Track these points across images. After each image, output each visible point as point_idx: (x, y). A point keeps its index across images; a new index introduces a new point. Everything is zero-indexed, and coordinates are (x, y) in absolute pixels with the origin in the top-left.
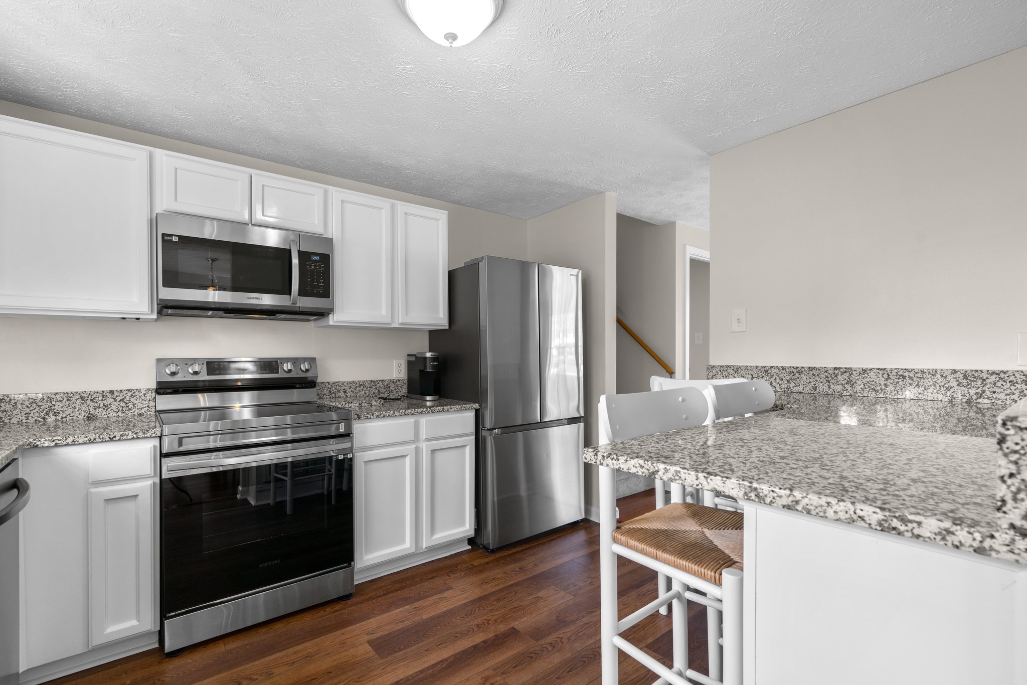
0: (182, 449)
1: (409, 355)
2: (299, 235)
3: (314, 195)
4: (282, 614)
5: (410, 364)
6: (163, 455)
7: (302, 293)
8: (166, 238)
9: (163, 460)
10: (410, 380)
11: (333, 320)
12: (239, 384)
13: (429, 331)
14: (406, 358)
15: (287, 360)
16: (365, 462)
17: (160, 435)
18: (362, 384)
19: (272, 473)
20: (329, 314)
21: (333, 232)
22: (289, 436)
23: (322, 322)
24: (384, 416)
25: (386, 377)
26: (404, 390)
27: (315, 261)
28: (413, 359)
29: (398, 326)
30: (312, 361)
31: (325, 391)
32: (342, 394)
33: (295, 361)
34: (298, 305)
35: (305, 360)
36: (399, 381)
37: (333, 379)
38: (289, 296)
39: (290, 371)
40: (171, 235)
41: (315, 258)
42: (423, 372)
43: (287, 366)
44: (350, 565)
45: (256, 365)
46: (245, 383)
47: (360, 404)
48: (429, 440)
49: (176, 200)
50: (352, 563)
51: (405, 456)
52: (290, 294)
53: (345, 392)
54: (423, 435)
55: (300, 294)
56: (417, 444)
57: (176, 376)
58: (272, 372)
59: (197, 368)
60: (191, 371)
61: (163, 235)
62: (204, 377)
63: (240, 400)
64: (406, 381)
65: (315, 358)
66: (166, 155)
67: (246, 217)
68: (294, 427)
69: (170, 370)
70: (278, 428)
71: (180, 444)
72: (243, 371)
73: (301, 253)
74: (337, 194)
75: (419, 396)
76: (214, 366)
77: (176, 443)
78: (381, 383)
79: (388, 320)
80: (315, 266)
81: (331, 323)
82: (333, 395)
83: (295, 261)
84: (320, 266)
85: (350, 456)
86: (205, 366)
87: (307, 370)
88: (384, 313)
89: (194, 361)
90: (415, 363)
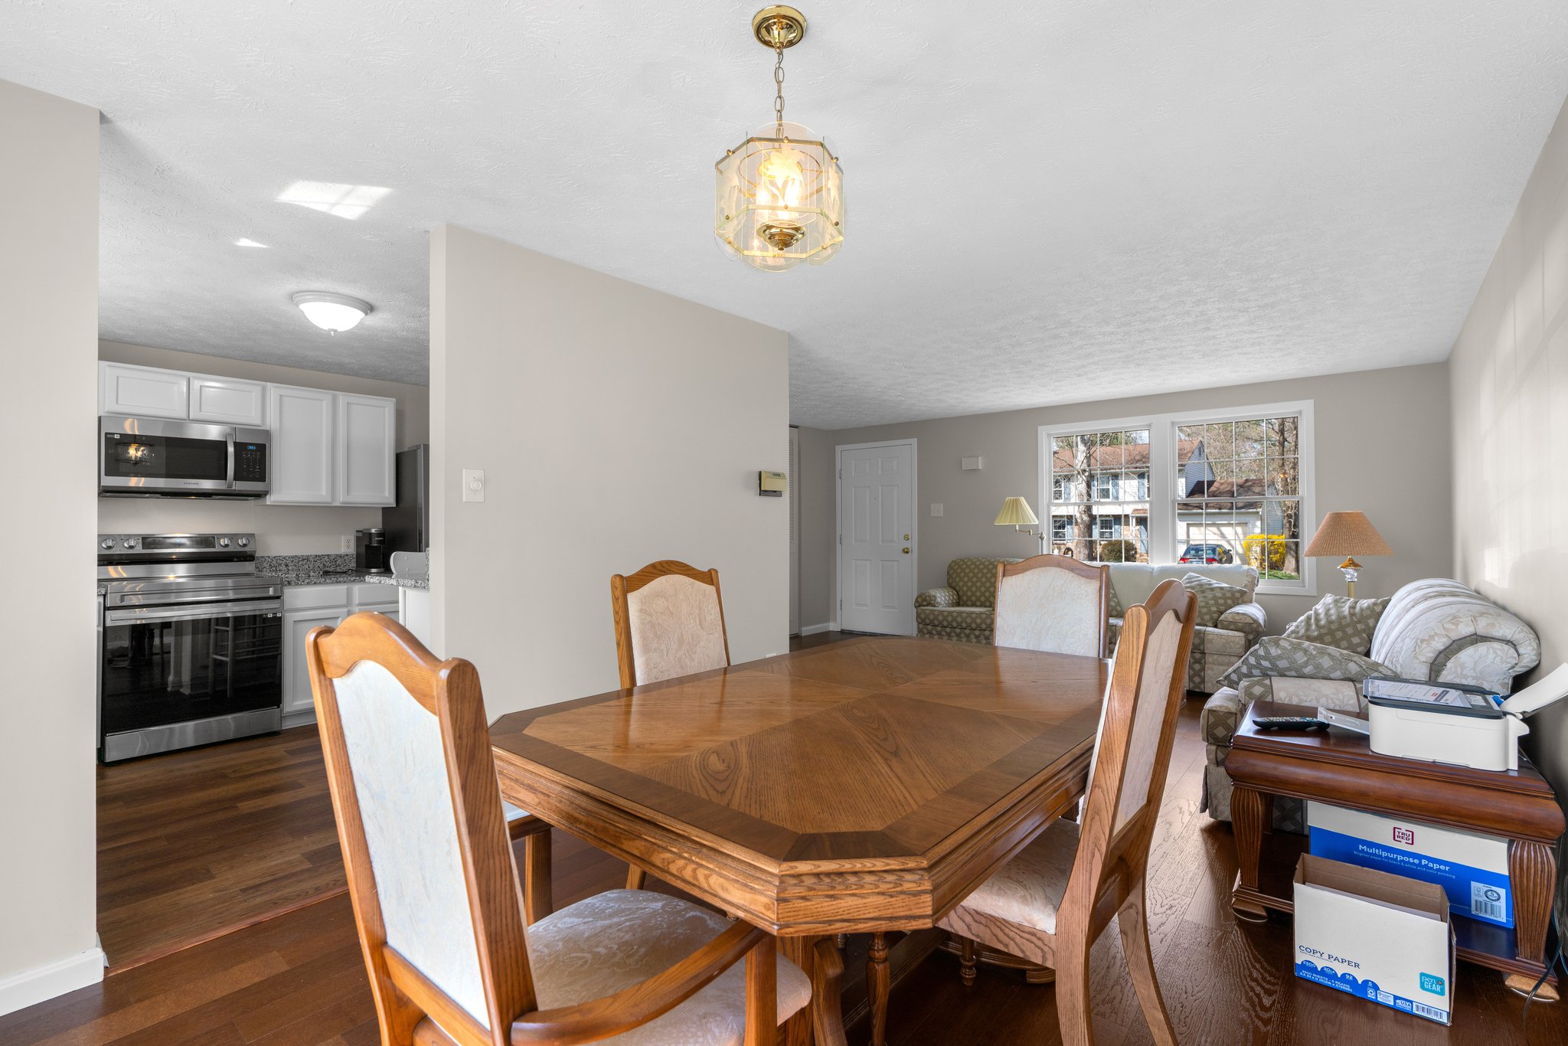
0: (123, 604)
1: (357, 531)
2: (235, 429)
3: (252, 392)
4: (215, 740)
5: (358, 539)
6: (106, 609)
7: (237, 478)
8: (108, 436)
9: (107, 612)
10: (358, 555)
11: (270, 500)
12: (174, 557)
13: (383, 508)
14: (355, 533)
15: (224, 536)
16: (295, 621)
17: (104, 593)
18: (307, 559)
19: (212, 625)
20: (266, 495)
21: (272, 423)
22: (231, 595)
23: (259, 501)
24: (315, 583)
25: (333, 552)
26: (353, 565)
27: (250, 450)
28: (360, 535)
29: (339, 505)
30: (251, 536)
31: (265, 565)
32: (283, 568)
33: (233, 537)
34: (233, 488)
35: (242, 536)
36: (347, 555)
37: (273, 554)
38: (224, 481)
39: (227, 546)
40: (114, 434)
41: (251, 448)
42: (368, 547)
43: (223, 542)
44: (279, 707)
45: (192, 541)
46: (179, 556)
47: (297, 575)
48: (360, 604)
49: (117, 403)
50: (281, 705)
51: (338, 618)
52: (226, 479)
53: (287, 565)
54: (356, 600)
55: (236, 479)
56: (349, 608)
57: (112, 550)
58: (208, 546)
59: (132, 543)
60: (126, 545)
61: (106, 434)
62: (139, 550)
63: (173, 571)
64: (355, 556)
65: (254, 534)
66: (108, 366)
67: (184, 415)
68: (235, 589)
69: (106, 544)
70: (216, 590)
71: (122, 600)
72: (180, 545)
73: (236, 445)
74: (273, 390)
75: (365, 570)
76: (148, 541)
77: (118, 598)
78: (326, 558)
79: (329, 499)
80: (251, 455)
81: (268, 503)
82: (274, 569)
83: (231, 449)
84: (256, 455)
85: (279, 615)
86: (140, 541)
87: (245, 545)
88: (324, 493)
89: (129, 537)
90: (363, 537)
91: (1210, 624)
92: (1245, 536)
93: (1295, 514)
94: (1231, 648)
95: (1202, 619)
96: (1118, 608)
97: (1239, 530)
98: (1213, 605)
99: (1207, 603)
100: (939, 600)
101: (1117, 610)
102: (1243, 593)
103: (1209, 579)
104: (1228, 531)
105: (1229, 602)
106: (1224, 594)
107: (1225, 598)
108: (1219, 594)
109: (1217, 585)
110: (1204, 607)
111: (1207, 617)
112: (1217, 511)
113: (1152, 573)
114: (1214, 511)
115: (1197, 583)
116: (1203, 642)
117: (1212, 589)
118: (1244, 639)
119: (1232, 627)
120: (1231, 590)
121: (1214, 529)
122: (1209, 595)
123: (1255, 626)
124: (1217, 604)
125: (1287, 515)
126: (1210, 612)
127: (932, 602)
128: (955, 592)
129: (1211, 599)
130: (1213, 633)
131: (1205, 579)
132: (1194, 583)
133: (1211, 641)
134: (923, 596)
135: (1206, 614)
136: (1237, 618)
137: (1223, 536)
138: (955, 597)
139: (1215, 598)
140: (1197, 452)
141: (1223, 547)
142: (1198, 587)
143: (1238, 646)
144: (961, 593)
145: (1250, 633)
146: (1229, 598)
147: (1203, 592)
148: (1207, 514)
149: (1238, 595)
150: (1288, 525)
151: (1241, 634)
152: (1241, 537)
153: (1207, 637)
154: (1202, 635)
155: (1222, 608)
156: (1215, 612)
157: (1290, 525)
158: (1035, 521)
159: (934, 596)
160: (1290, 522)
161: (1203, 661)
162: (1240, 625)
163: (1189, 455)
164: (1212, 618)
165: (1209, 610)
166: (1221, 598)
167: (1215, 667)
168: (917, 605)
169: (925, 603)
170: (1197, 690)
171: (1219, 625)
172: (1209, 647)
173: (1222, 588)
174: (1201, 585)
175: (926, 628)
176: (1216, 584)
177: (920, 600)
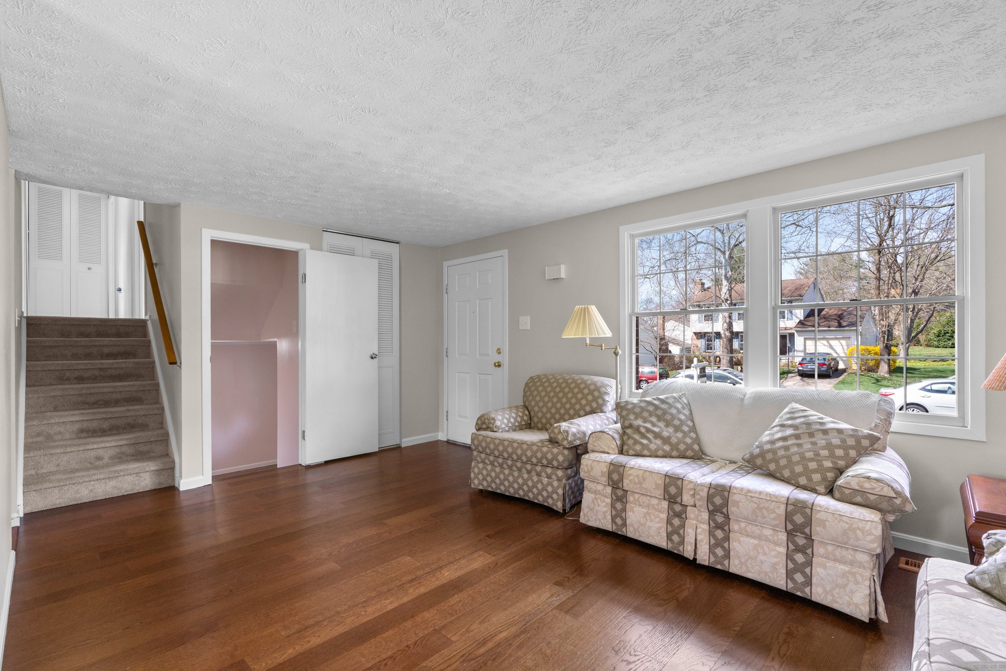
91: (821, 489)
92: (848, 348)
93: (888, 331)
94: (858, 539)
95: (810, 479)
96: (696, 447)
97: (844, 342)
98: (827, 458)
99: (817, 454)
100: (498, 423)
101: (693, 450)
102: (874, 440)
103: (822, 416)
104: (834, 343)
105: (853, 453)
106: (844, 441)
107: (844, 446)
108: (836, 441)
109: (832, 426)
110: (812, 460)
111: (816, 477)
112: (827, 329)
113: (742, 400)
114: (825, 329)
115: (802, 420)
116: (809, 521)
117: (825, 432)
118: (880, 527)
119: (858, 499)
120: (855, 435)
121: (825, 342)
122: (821, 441)
123: (898, 501)
124: (832, 455)
125: (882, 332)
126: (821, 469)
127: (491, 425)
128: (527, 412)
129: (824, 448)
130: (826, 510)
131: (814, 415)
132: (798, 421)
133: (823, 523)
134: (483, 419)
135: (815, 471)
136: (867, 485)
137: (831, 347)
138: (525, 418)
139: (829, 446)
140: (812, 286)
141: (831, 354)
142: (804, 426)
143: (869, 538)
144: (532, 414)
145: (889, 512)
146: (852, 447)
147: (811, 435)
148: (819, 331)
149: (865, 443)
150: (882, 339)
151: (874, 517)
152: (845, 347)
153: (816, 516)
154: (808, 511)
155: (841, 463)
156: (829, 470)
157: (884, 338)
158: (604, 333)
159: (493, 419)
160: (884, 337)
161: (809, 551)
162: (872, 497)
163: (807, 288)
164: (824, 479)
165: (820, 465)
166: (839, 447)
167: (830, 564)
168: (478, 427)
169: (484, 426)
170: (799, 594)
171: (837, 494)
172: (818, 532)
173: (840, 431)
174: (808, 424)
175: (480, 457)
176: (830, 423)
177: (479, 422)
